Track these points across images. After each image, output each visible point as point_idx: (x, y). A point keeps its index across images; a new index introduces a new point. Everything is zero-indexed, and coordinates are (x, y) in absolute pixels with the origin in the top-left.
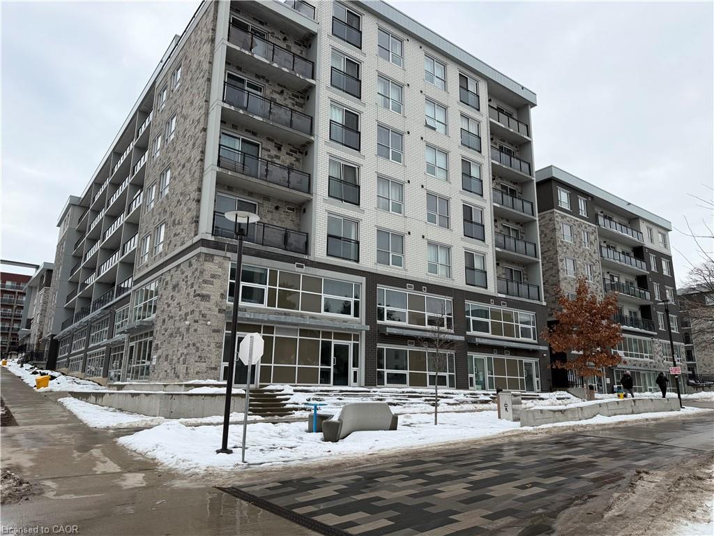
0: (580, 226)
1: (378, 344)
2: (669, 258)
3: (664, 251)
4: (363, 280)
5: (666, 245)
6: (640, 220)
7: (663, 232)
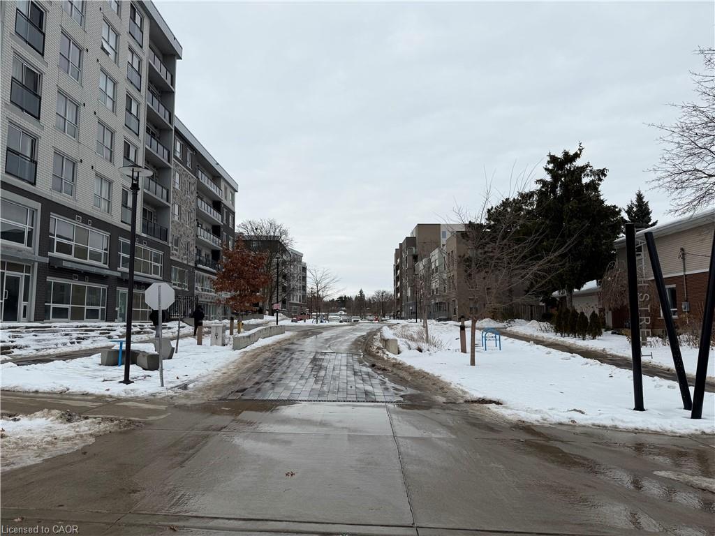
0: (186, 176)
1: (48, 277)
2: (234, 213)
3: (231, 207)
4: (38, 206)
5: (233, 203)
6: (222, 180)
7: (232, 191)
